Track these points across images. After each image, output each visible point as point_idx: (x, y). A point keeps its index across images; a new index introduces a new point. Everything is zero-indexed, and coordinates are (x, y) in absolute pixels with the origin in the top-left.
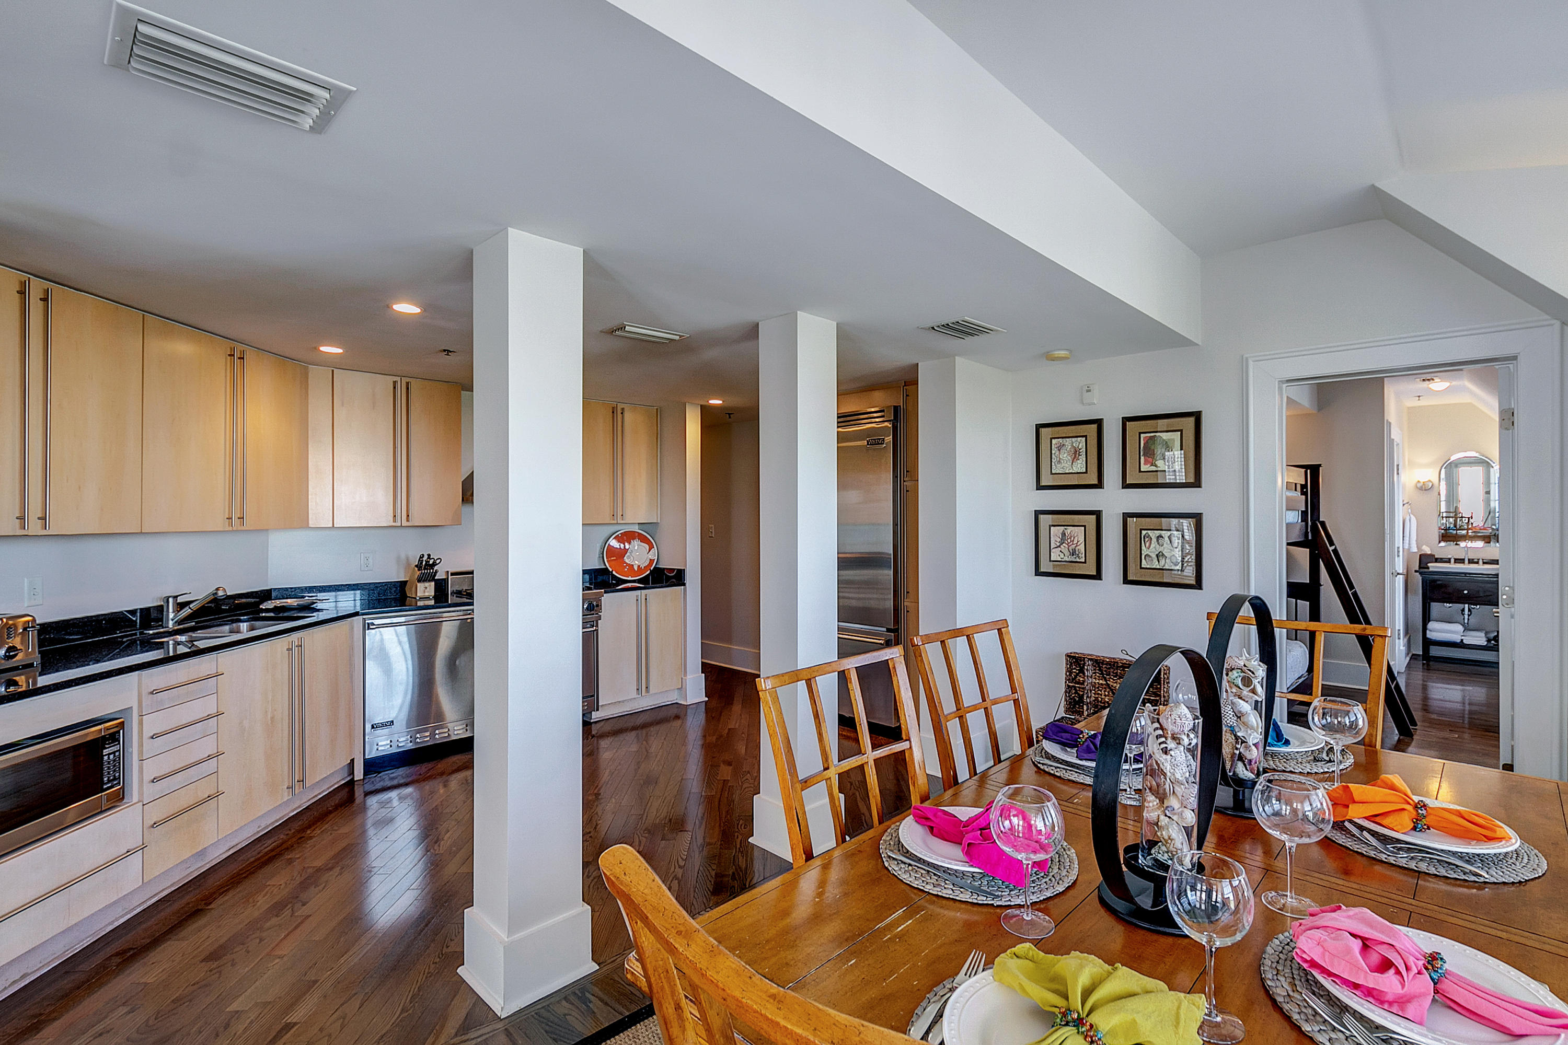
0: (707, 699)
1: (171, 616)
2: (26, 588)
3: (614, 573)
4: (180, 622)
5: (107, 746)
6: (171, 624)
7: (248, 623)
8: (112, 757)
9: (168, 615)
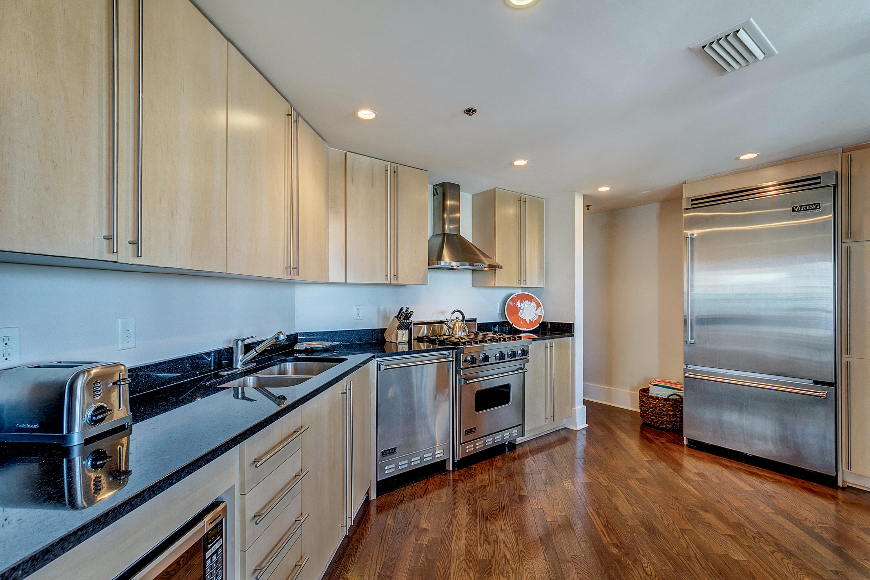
0: (588, 426)
1: (240, 357)
2: (119, 331)
3: (514, 325)
4: (245, 364)
5: (210, 546)
6: (239, 364)
7: (292, 363)
8: (214, 557)
9: (237, 357)
